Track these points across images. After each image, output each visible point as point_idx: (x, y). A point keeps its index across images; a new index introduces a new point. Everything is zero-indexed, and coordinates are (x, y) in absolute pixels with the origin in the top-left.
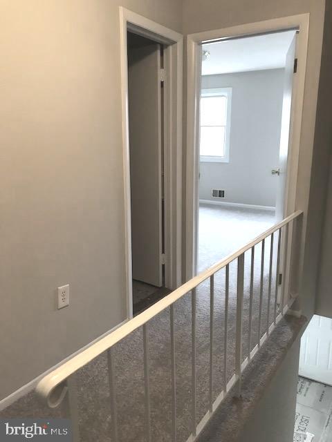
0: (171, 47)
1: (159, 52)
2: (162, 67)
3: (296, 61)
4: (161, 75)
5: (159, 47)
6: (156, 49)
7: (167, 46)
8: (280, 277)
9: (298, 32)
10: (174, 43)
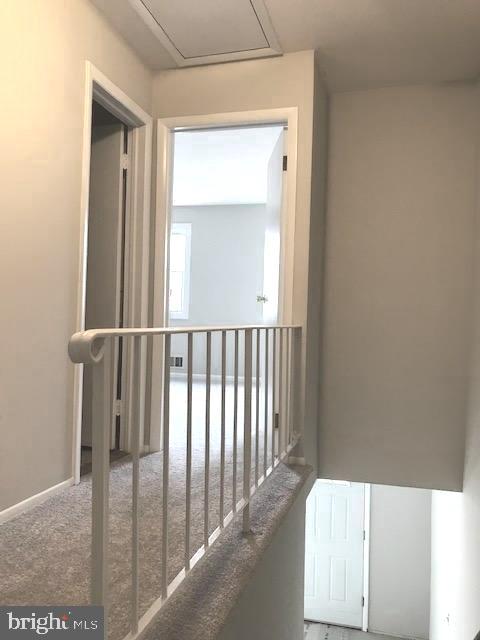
0: (137, 130)
1: (122, 134)
2: (126, 151)
3: (285, 158)
4: (124, 162)
5: (122, 127)
6: (119, 130)
7: (132, 127)
8: (276, 417)
9: (285, 129)
10: (141, 124)
